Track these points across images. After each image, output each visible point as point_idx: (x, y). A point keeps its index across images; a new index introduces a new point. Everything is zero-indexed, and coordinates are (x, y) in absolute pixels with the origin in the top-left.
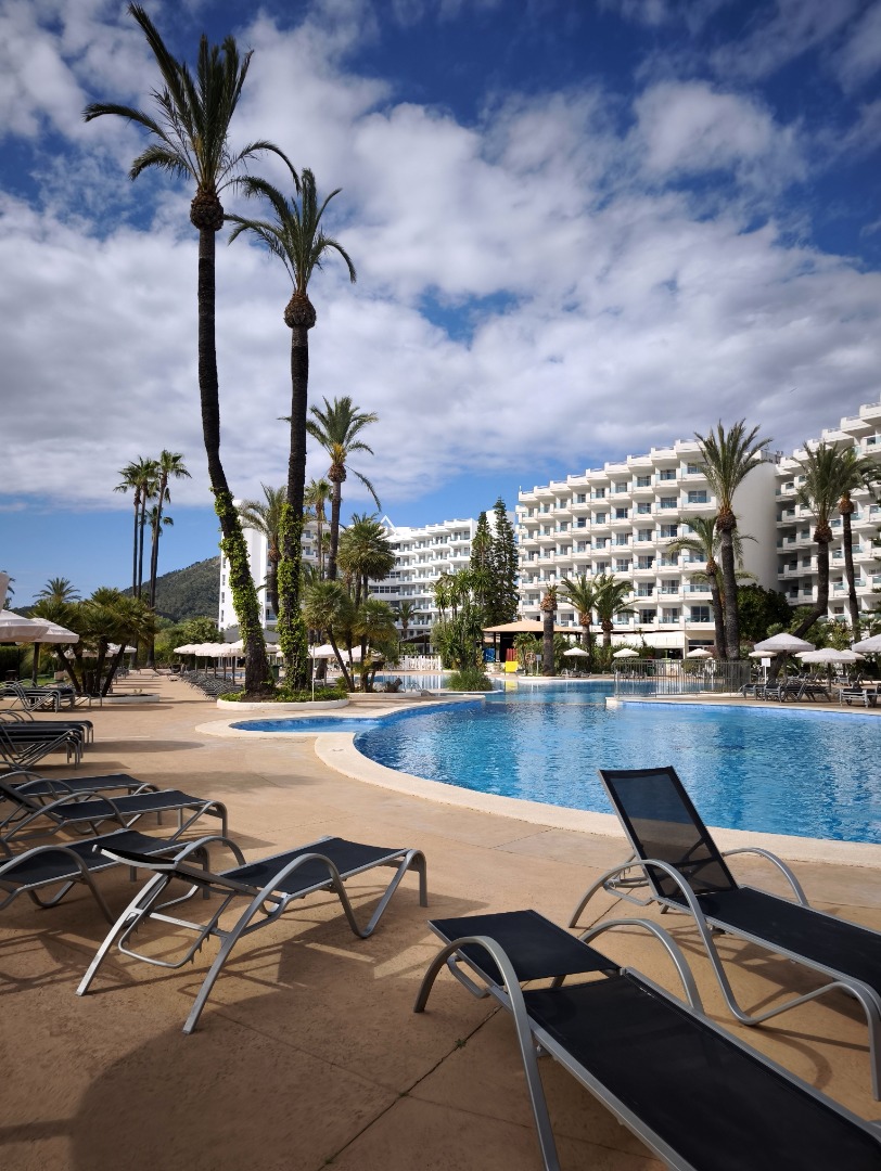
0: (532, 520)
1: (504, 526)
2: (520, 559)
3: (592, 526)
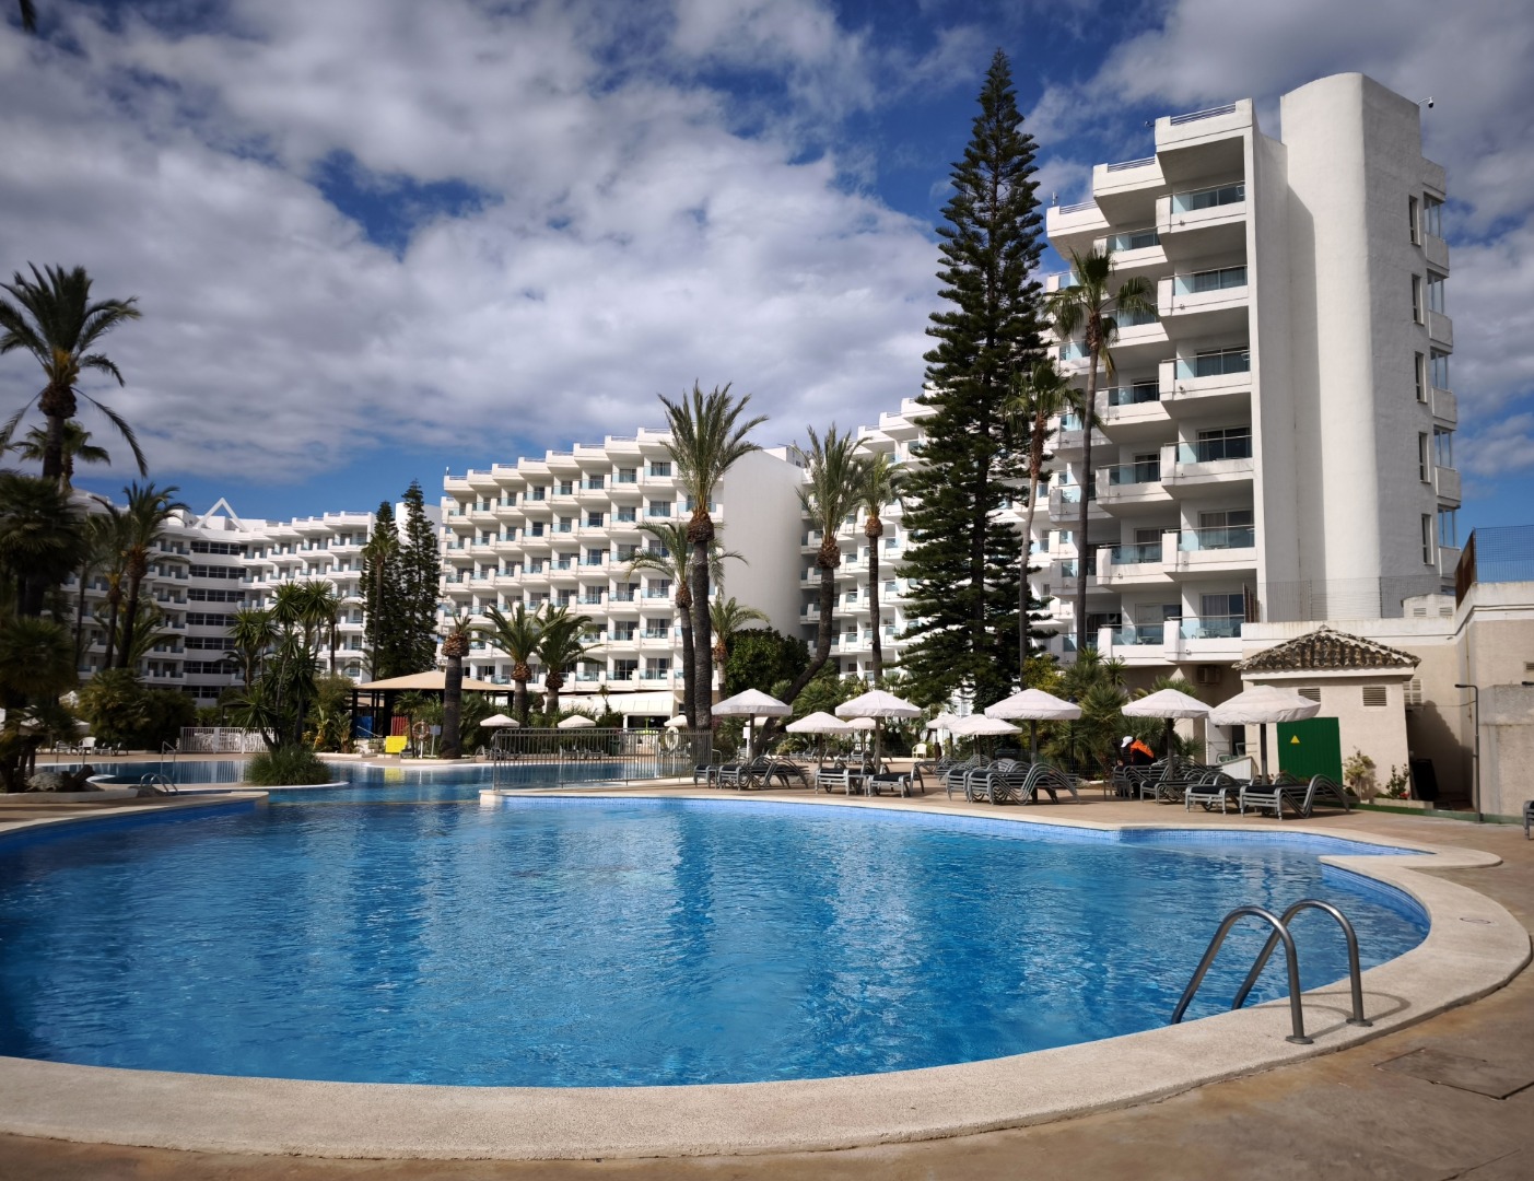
0: (463, 520)
1: (419, 526)
2: (442, 579)
3: (553, 535)
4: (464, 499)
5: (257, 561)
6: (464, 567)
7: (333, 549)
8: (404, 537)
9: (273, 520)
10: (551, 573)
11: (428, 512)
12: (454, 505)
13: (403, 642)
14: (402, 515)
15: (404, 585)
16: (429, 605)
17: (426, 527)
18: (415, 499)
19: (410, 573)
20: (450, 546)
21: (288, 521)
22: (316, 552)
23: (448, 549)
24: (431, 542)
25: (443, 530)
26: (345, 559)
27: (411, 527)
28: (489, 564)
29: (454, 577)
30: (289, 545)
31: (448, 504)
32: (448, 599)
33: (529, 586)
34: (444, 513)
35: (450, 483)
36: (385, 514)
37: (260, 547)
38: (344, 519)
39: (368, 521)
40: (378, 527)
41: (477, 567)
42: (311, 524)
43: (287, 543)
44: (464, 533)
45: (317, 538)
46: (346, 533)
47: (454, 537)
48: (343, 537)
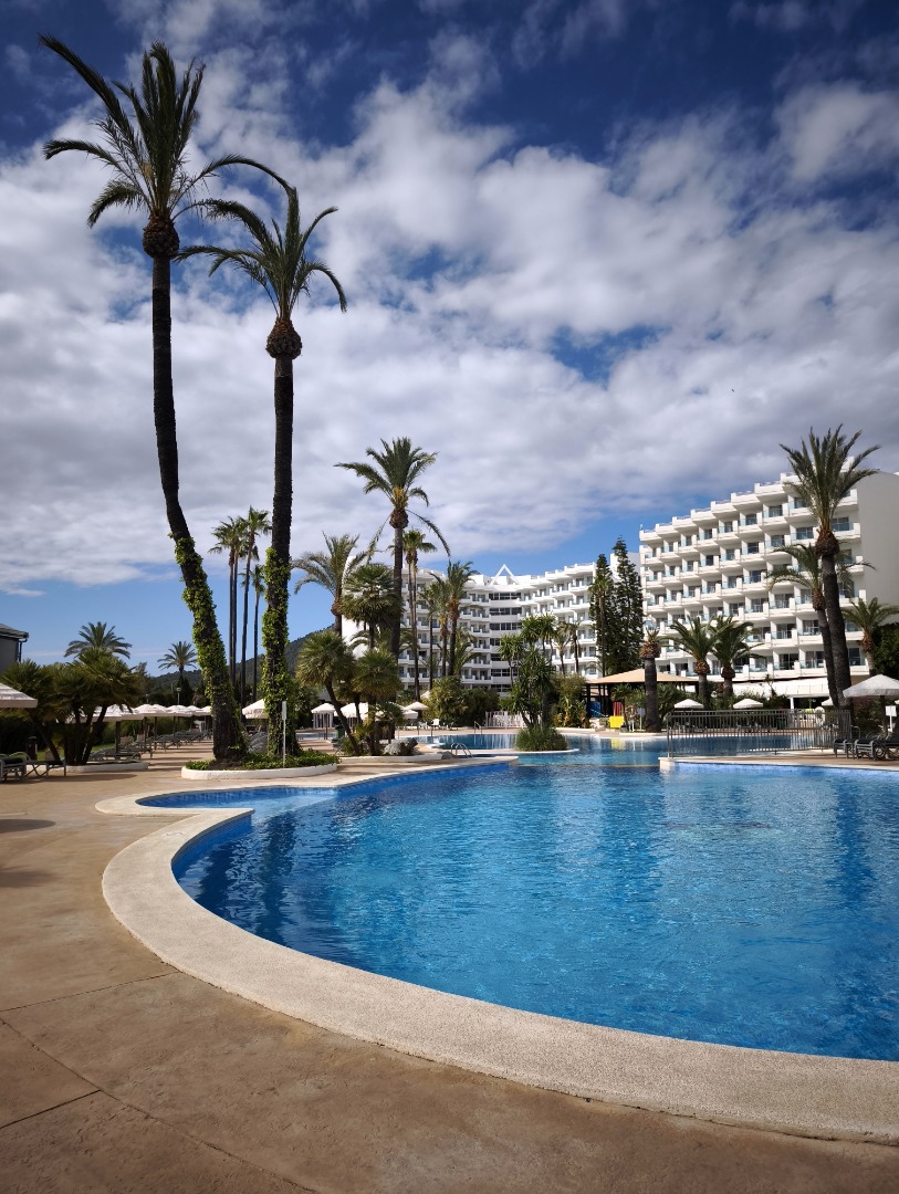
0: (655, 561)
1: (626, 569)
2: (645, 603)
3: (722, 563)
4: (655, 545)
5: (527, 602)
6: (659, 593)
7: (571, 590)
8: (616, 577)
9: (534, 575)
10: (723, 592)
11: (631, 557)
12: (649, 550)
13: (622, 649)
14: (614, 562)
15: (619, 610)
16: (638, 622)
17: (631, 568)
18: (621, 549)
19: (622, 601)
20: (648, 580)
21: (543, 574)
22: (562, 593)
23: (648, 582)
24: (634, 579)
25: (642, 569)
26: (580, 596)
27: (620, 569)
28: (676, 590)
29: (653, 601)
30: (545, 590)
31: (644, 550)
32: (650, 618)
33: (707, 603)
34: (642, 557)
35: (643, 536)
36: (603, 563)
37: (528, 594)
38: (578, 569)
39: (592, 568)
40: (598, 572)
41: (669, 593)
42: (558, 575)
43: (544, 589)
44: (657, 569)
45: (562, 584)
46: (579, 578)
47: (650, 573)
48: (578, 581)
